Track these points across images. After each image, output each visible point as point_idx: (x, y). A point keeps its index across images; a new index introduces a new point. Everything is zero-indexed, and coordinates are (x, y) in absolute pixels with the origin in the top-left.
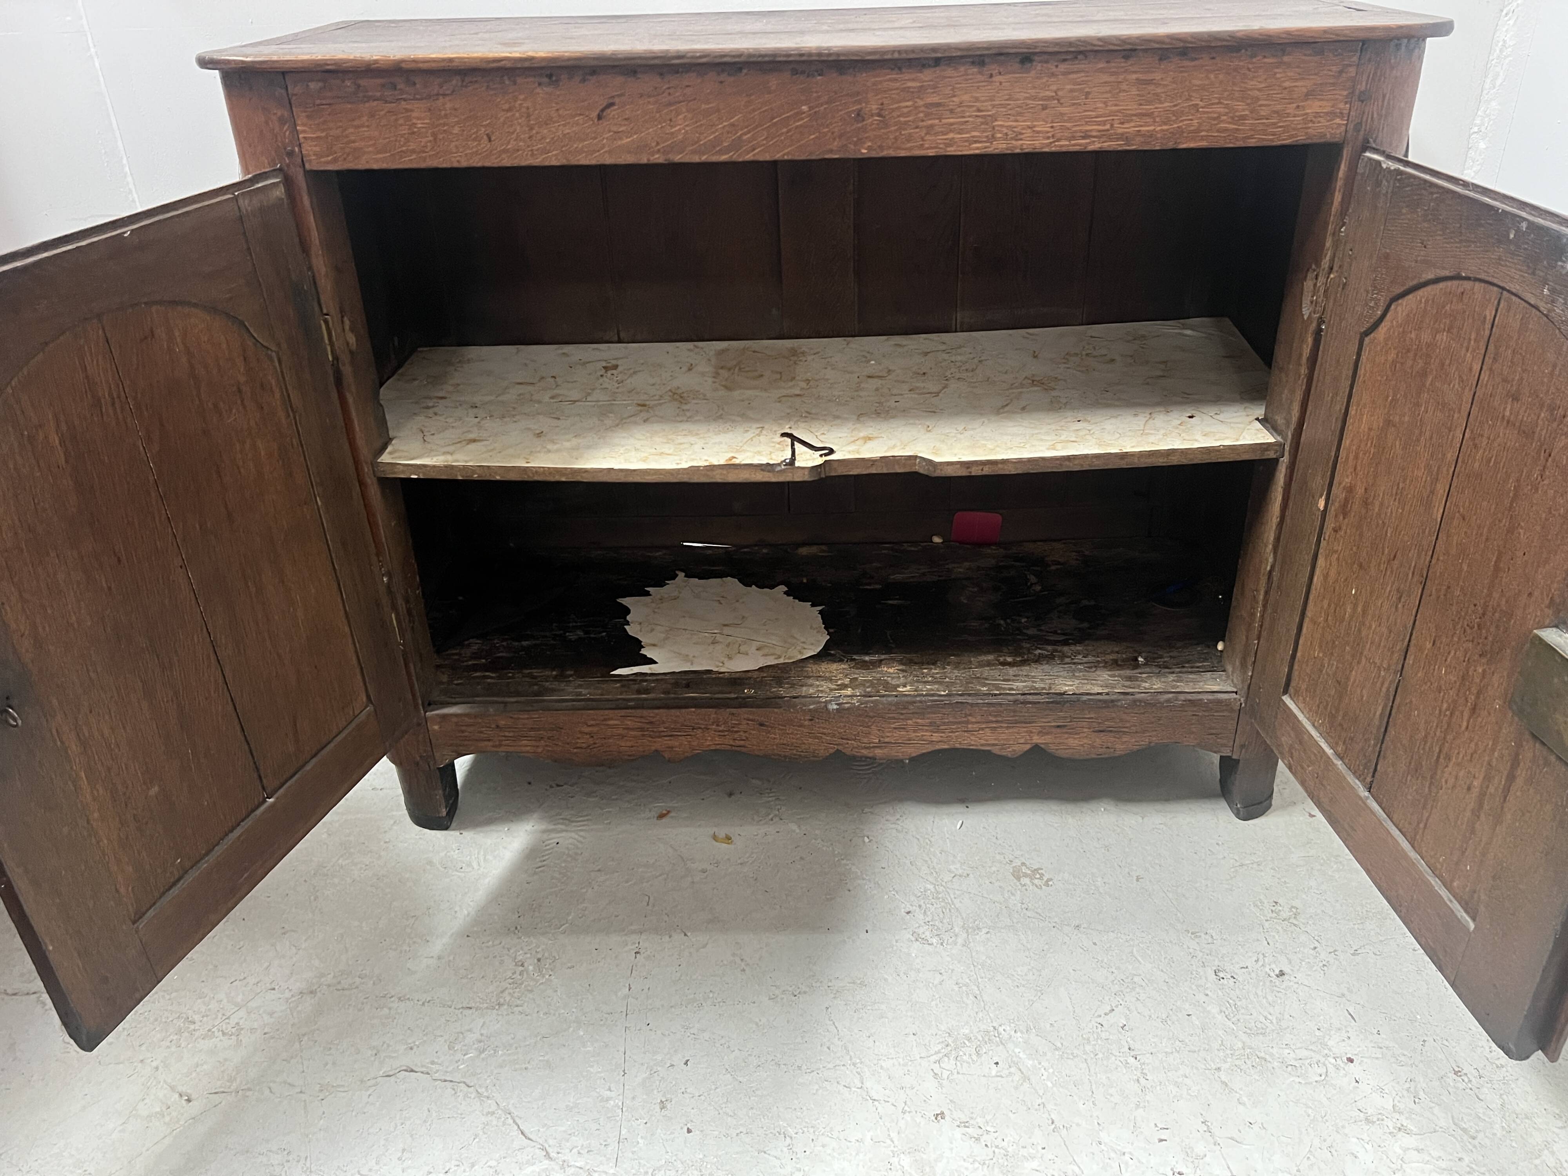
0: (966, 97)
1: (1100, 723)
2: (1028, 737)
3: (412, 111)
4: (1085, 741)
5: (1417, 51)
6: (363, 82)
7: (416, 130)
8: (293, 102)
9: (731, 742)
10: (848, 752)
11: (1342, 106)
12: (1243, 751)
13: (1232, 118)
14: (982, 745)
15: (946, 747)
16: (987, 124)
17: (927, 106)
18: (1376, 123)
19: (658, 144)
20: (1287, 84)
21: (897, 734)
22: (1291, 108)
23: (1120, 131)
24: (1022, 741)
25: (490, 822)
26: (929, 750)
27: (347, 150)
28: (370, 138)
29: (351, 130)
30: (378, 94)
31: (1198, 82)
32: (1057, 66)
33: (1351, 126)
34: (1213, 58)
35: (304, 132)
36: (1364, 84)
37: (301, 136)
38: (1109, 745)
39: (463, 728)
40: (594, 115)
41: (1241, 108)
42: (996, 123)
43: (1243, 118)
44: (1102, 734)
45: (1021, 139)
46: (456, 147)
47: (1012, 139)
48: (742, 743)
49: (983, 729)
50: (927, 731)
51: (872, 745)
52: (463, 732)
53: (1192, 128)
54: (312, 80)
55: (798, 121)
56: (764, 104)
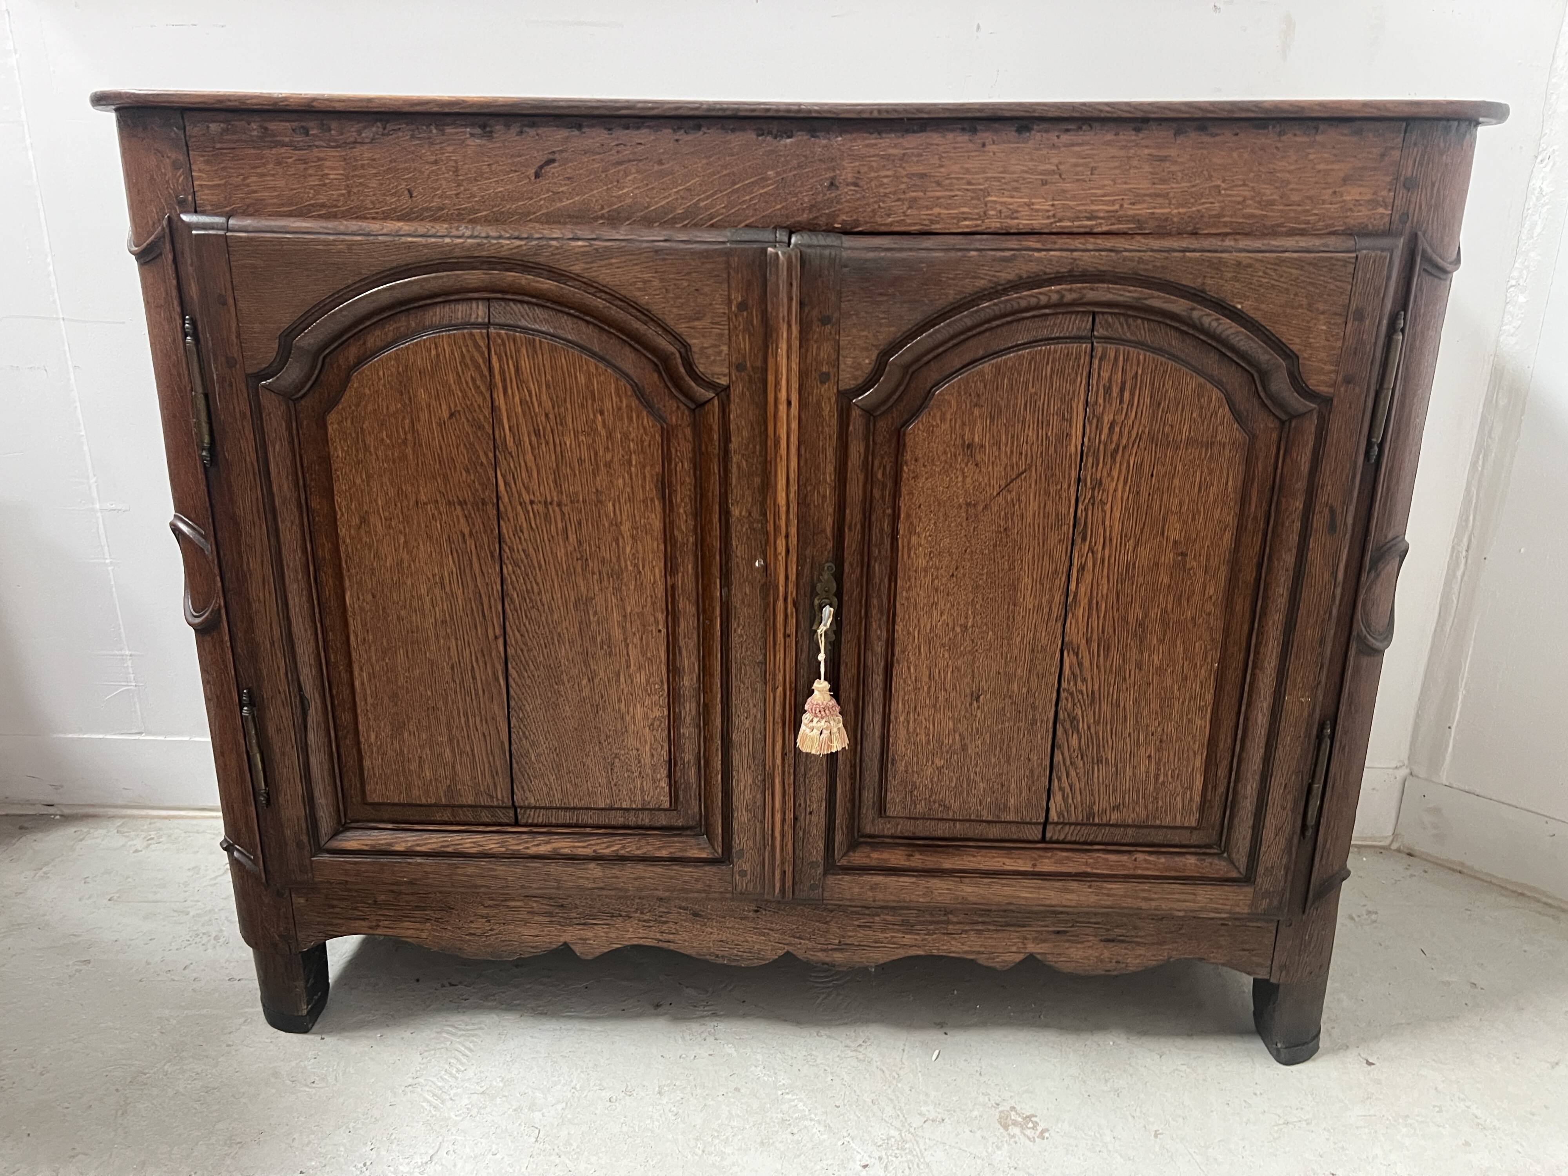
0: (956, 168)
1: (1108, 930)
2: (1021, 945)
3: (326, 160)
4: (1090, 951)
5: (1468, 136)
6: (272, 126)
7: (327, 181)
8: (190, 144)
9: (658, 936)
10: (800, 954)
11: (1384, 193)
12: (1284, 973)
13: (1259, 202)
14: (966, 952)
15: (922, 953)
16: (979, 199)
17: (910, 176)
18: (1424, 214)
19: (602, 208)
20: (1321, 167)
21: (861, 933)
22: (1327, 195)
23: (1131, 213)
24: (1014, 949)
25: (361, 1026)
26: (900, 957)
27: (248, 201)
28: (274, 189)
29: (254, 179)
30: (287, 139)
31: (1218, 161)
32: (1058, 137)
33: (1396, 217)
34: (1237, 134)
35: (200, 178)
36: (1410, 169)
37: (196, 183)
38: (1120, 958)
39: (335, 902)
40: (531, 172)
41: (1269, 192)
42: (989, 199)
43: (1272, 203)
44: (1111, 944)
45: (1017, 218)
46: (372, 202)
47: (1006, 217)
48: (671, 936)
49: (966, 931)
50: (898, 931)
51: (830, 947)
52: (334, 907)
53: (1214, 213)
54: (213, 122)
55: (763, 187)
56: (724, 167)
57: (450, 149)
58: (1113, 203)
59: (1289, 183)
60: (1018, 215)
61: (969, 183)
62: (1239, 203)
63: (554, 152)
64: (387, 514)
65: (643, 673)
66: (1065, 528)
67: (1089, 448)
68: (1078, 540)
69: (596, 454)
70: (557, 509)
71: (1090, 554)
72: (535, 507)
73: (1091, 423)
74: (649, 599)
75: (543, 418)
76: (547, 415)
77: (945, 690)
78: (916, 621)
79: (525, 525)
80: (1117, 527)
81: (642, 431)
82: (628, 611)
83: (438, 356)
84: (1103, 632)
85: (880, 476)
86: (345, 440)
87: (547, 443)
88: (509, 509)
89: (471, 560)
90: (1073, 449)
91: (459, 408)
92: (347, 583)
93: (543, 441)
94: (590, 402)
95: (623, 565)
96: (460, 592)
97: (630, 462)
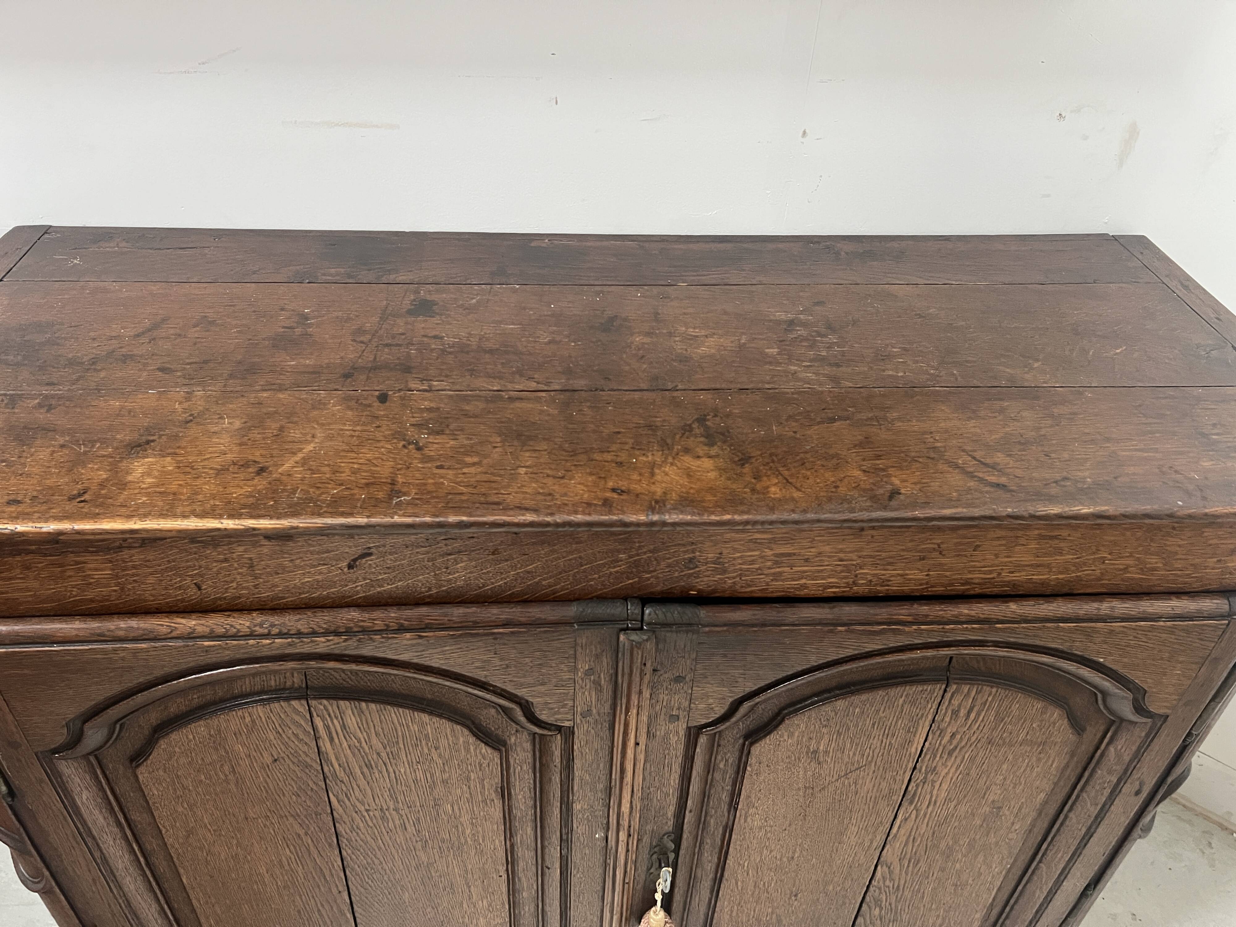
0: (827, 549)
7: (92, 581)
13: (1142, 569)
16: (850, 572)
17: (778, 555)
19: (429, 590)
20: (1213, 542)
22: (1211, 561)
23: (1007, 579)
40: (344, 564)
42: (860, 571)
43: (1155, 569)
47: (877, 582)
53: (1093, 577)
55: (615, 567)
56: (571, 553)
57: (241, 549)
58: (991, 572)
59: (1176, 553)
60: (890, 583)
61: (841, 560)
62: (1121, 570)
63: (369, 548)
64: (216, 828)
65: (485, 902)
66: (895, 798)
67: (928, 749)
68: (905, 803)
69: (432, 776)
70: (394, 813)
71: (915, 812)
72: (371, 813)
73: (934, 734)
74: (490, 860)
75: (375, 756)
76: (378, 754)
77: (768, 893)
78: (746, 857)
79: (361, 825)
80: (943, 795)
81: (480, 757)
82: (470, 867)
83: (253, 721)
84: (915, 853)
85: (722, 766)
86: (160, 784)
87: (380, 772)
88: (345, 816)
89: (309, 851)
90: (913, 750)
91: (282, 755)
92: (181, 871)
93: (375, 771)
94: (424, 742)
95: (463, 841)
96: (300, 869)
97: (468, 779)
